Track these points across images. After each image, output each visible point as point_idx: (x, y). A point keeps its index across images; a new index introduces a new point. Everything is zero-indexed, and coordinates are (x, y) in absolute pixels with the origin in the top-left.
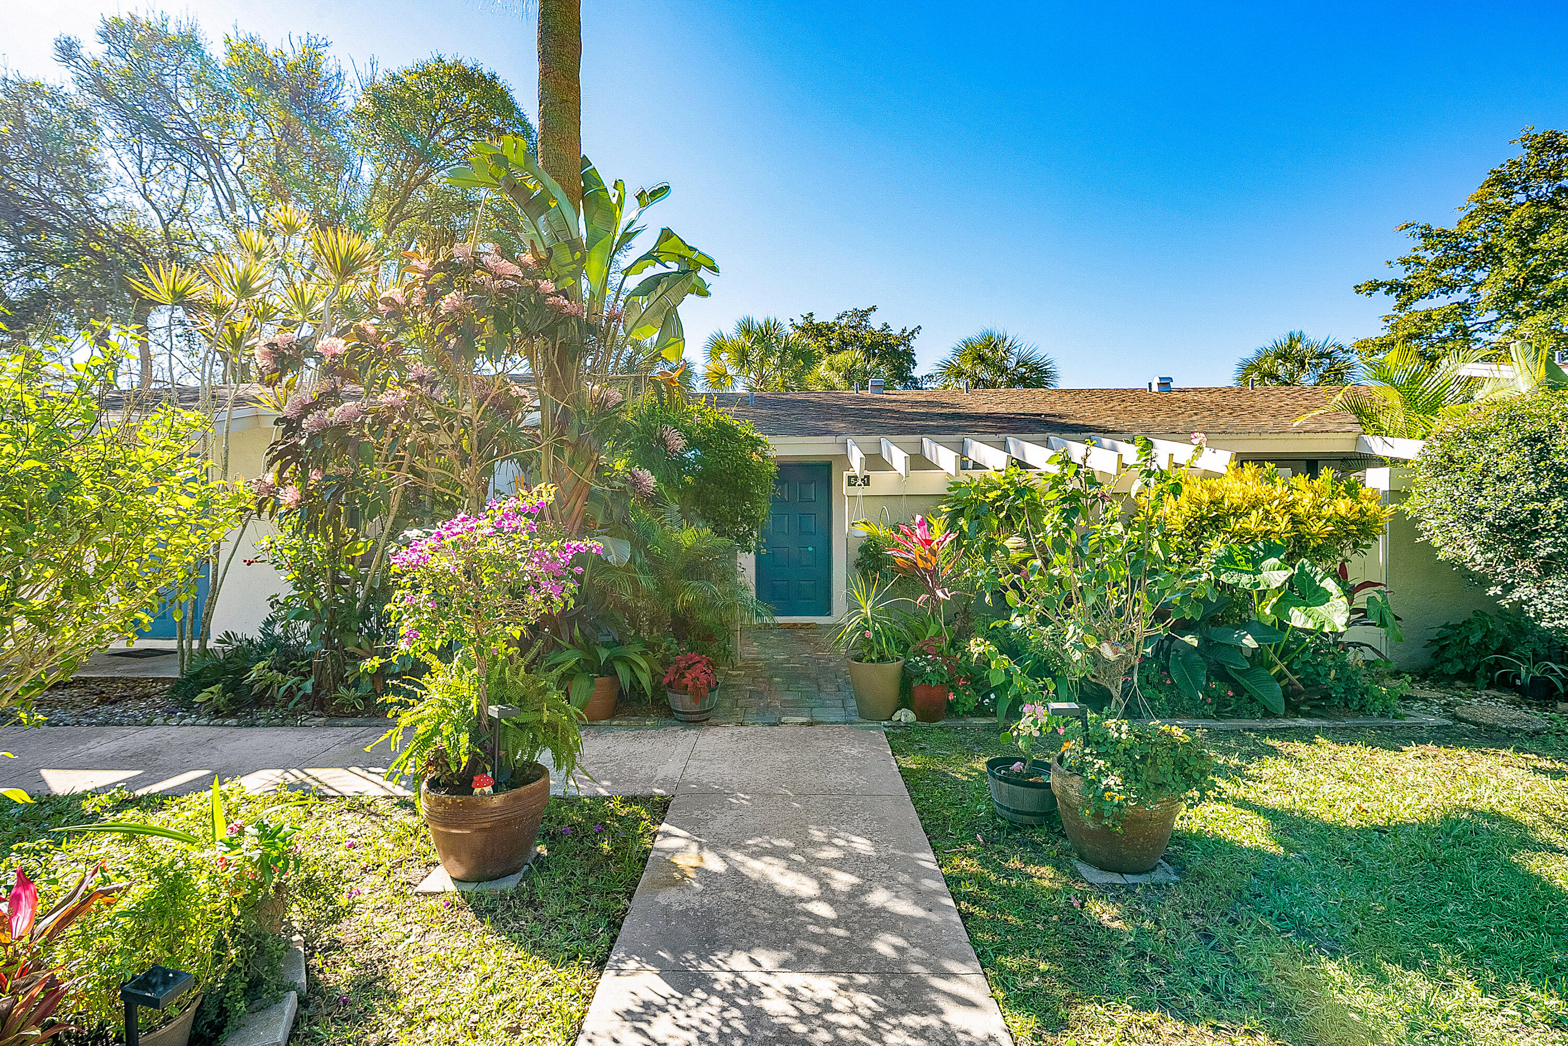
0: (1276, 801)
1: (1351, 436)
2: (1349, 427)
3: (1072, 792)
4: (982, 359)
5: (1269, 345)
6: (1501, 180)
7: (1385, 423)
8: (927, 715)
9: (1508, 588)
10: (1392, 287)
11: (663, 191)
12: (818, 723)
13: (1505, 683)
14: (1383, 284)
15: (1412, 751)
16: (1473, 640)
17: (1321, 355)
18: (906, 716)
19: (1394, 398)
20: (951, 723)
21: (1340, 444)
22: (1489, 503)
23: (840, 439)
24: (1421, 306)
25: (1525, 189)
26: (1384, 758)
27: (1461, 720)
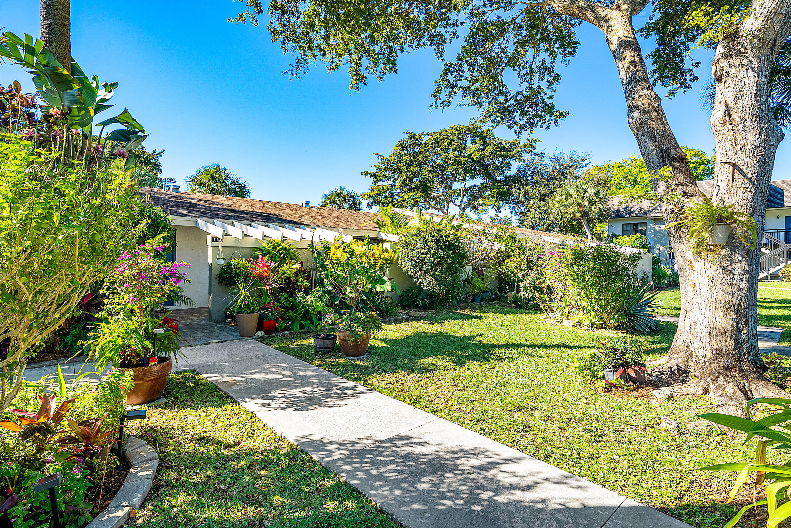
0: (382, 337)
1: (377, 232)
2: (375, 229)
3: (346, 336)
4: (213, 177)
5: (334, 190)
6: (401, 145)
7: (386, 229)
8: (268, 332)
9: (418, 279)
10: (372, 175)
11: (114, 85)
12: (226, 341)
13: (416, 307)
14: (369, 173)
15: (404, 324)
16: (410, 295)
17: (350, 197)
18: (261, 333)
19: (389, 221)
20: (278, 334)
21: (373, 235)
22: (415, 255)
23: (193, 219)
24: (380, 183)
25: (407, 149)
26: (399, 326)
27: (410, 316)
